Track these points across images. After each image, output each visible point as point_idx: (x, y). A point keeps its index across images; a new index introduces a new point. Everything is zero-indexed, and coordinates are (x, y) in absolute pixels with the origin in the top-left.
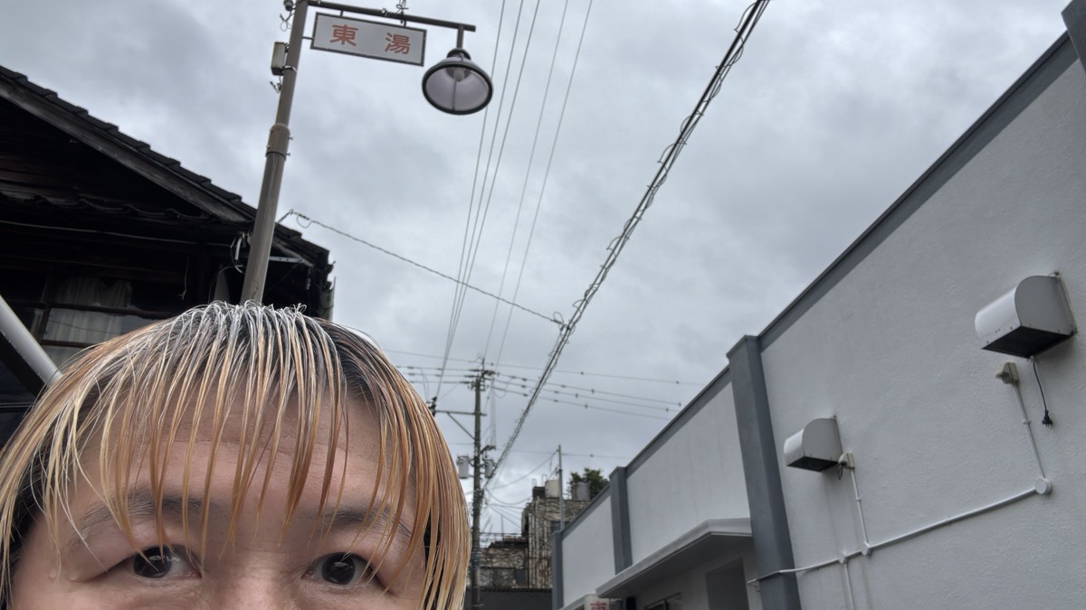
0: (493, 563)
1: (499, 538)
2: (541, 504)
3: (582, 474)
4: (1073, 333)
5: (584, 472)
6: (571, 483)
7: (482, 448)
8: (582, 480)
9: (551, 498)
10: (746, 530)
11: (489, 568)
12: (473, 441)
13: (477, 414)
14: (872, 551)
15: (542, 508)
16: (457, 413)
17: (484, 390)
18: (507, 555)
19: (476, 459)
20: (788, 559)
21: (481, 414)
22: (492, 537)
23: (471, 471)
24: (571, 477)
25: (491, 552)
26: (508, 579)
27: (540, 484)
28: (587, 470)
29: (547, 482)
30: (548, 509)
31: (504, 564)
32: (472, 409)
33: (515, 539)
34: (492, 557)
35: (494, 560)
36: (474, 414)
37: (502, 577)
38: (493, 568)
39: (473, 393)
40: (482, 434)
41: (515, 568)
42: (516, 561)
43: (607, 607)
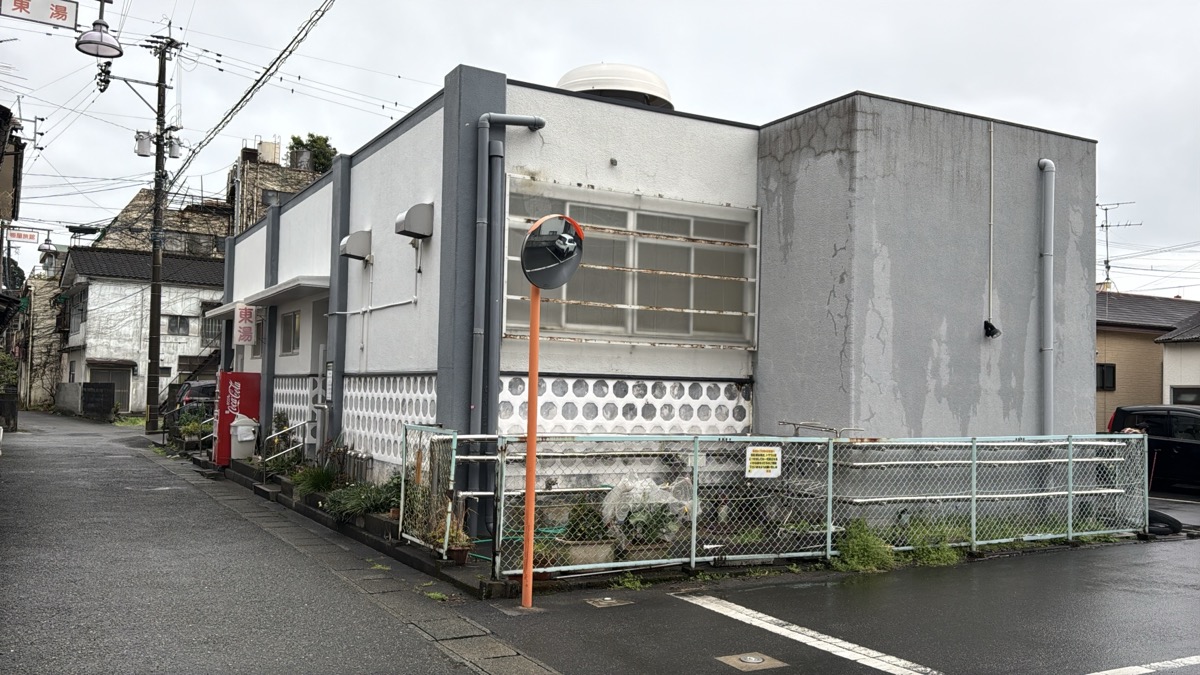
0: (190, 228)
1: (198, 202)
2: (251, 169)
3: (305, 139)
4: (431, 235)
5: (307, 138)
6: (291, 148)
7: (166, 127)
8: (305, 146)
9: (264, 163)
10: (326, 284)
11: (184, 232)
12: (156, 116)
13: (161, 85)
14: (371, 311)
15: (252, 175)
16: (137, 81)
17: (170, 59)
18: (207, 221)
19: (159, 138)
20: (343, 306)
21: (166, 87)
22: (188, 199)
23: (153, 148)
24: (292, 141)
25: (187, 215)
26: (207, 247)
27: (251, 146)
28: (311, 136)
29: (260, 143)
30: (259, 176)
31: (203, 230)
32: (155, 80)
33: (217, 204)
34: (188, 221)
35: (191, 225)
36: (157, 85)
37: (200, 244)
38: (188, 233)
39: (156, 61)
40: (167, 109)
41: (216, 236)
42: (218, 226)
43: (253, 312)
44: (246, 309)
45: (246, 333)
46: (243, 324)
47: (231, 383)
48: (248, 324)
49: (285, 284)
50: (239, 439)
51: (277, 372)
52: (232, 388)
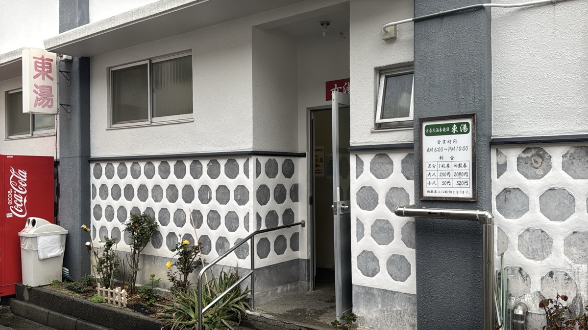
43: (54, 64)
44: (42, 58)
45: (44, 95)
46: (39, 81)
47: (13, 171)
48: (47, 82)
49: (101, 23)
50: (41, 257)
51: (95, 153)
52: (15, 179)
